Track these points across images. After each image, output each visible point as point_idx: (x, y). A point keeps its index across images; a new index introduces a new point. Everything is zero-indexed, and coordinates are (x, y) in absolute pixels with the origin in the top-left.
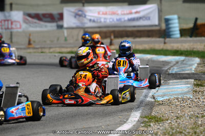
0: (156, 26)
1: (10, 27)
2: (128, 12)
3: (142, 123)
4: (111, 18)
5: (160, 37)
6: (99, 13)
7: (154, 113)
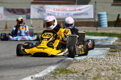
0: (92, 19)
2: (73, 9)
4: (62, 13)
5: (94, 27)
6: (54, 10)
7: (69, 68)
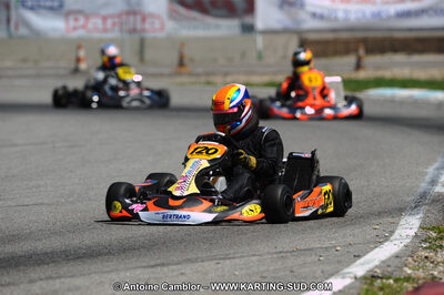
1: (139, 26)
3: (425, 241)
4: (359, 11)
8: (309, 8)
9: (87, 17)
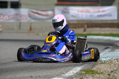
0: (115, 20)
2: (98, 11)
6: (78, 11)
7: (95, 69)
8: (71, 14)
9: (4, 16)
